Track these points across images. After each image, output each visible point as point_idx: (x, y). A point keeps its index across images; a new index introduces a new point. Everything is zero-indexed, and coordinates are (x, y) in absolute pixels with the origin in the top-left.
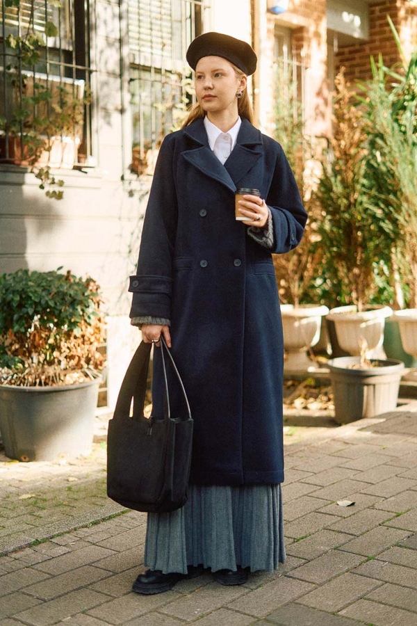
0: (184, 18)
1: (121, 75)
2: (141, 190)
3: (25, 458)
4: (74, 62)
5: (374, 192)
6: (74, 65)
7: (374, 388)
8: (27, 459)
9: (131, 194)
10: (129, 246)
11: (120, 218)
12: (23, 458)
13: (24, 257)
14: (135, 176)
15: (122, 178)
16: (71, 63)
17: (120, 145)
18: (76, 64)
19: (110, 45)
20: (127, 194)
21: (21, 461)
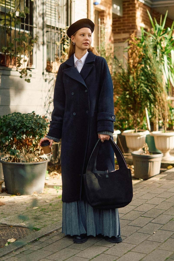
0: (63, 6)
1: (43, 29)
2: (49, 79)
3: (19, 194)
4: (29, 24)
5: (146, 82)
6: (29, 25)
7: (153, 163)
8: (20, 194)
9: (46, 80)
10: (45, 103)
11: (42, 91)
12: (18, 194)
13: (9, 107)
14: (47, 73)
15: (43, 74)
16: (28, 24)
17: (42, 59)
18: (30, 24)
19: (40, 16)
20: (44, 81)
21: (17, 195)
